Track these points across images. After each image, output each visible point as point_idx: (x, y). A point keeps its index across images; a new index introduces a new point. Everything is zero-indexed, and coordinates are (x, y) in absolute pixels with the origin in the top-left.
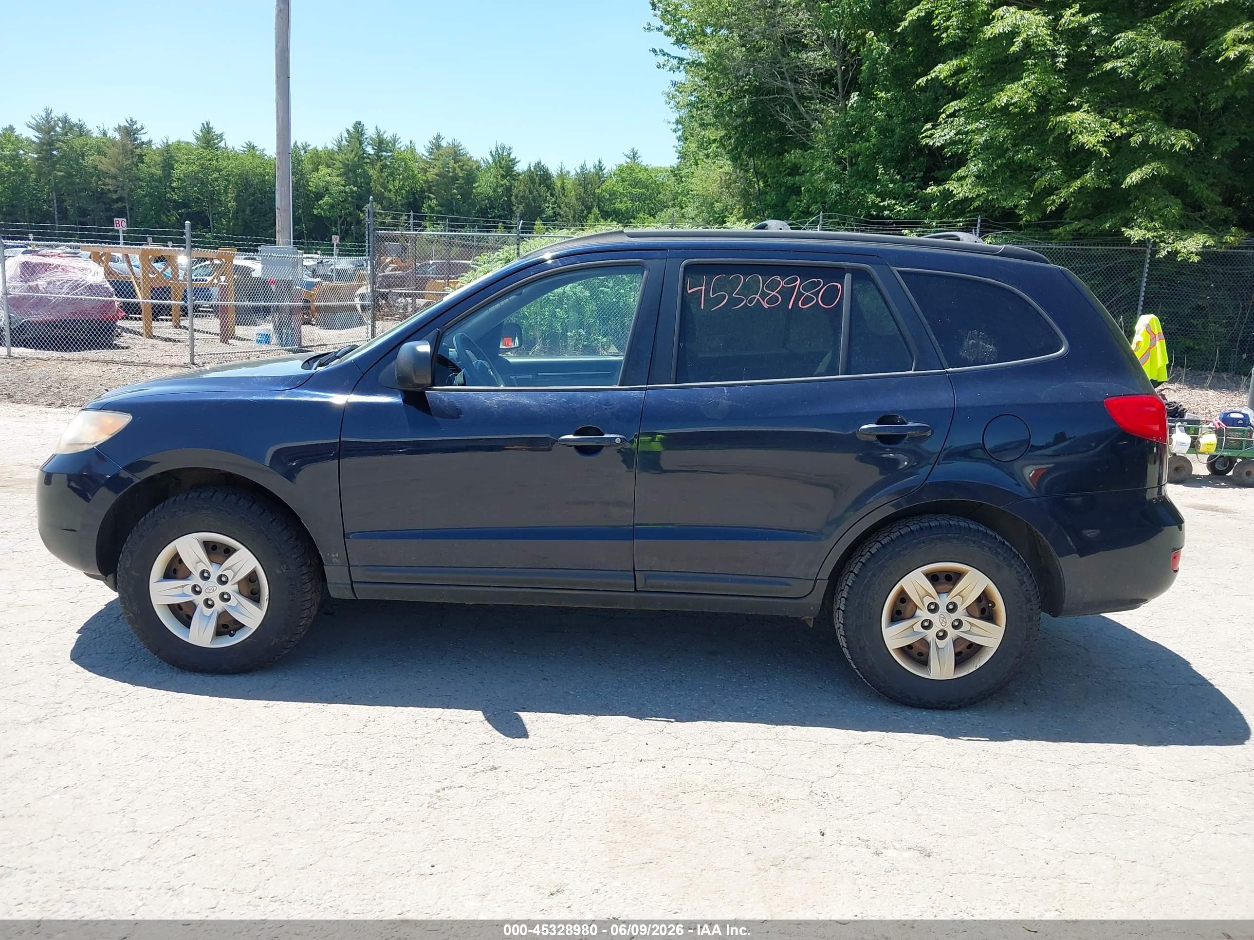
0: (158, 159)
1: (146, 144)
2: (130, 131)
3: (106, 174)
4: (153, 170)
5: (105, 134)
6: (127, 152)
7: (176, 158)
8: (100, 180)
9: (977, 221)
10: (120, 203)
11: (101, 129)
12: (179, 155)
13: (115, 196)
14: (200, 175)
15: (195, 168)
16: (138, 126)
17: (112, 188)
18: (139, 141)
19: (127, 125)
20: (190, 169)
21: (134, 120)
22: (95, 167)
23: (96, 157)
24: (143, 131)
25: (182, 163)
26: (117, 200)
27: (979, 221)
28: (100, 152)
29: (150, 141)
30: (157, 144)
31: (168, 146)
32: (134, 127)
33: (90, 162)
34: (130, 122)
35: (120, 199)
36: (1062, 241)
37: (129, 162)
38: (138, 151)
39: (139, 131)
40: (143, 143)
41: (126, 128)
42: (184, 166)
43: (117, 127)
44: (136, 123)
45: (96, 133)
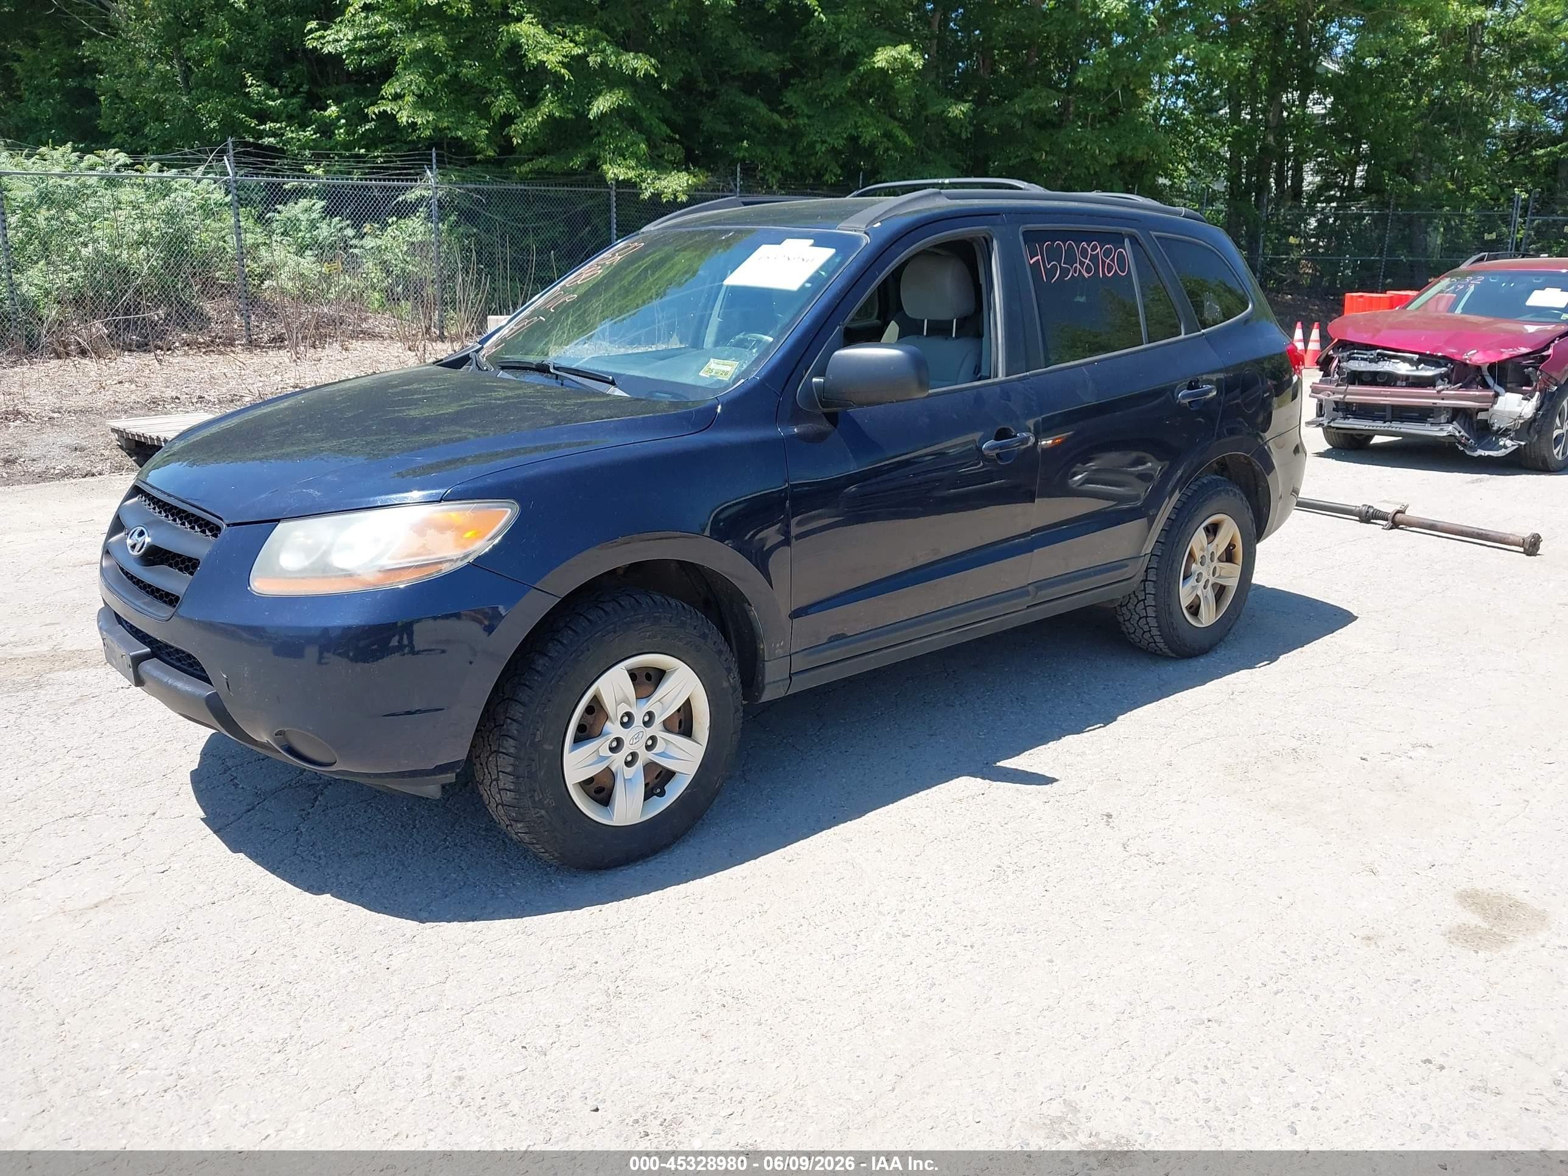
9: (431, 155)
27: (434, 155)
36: (523, 180)
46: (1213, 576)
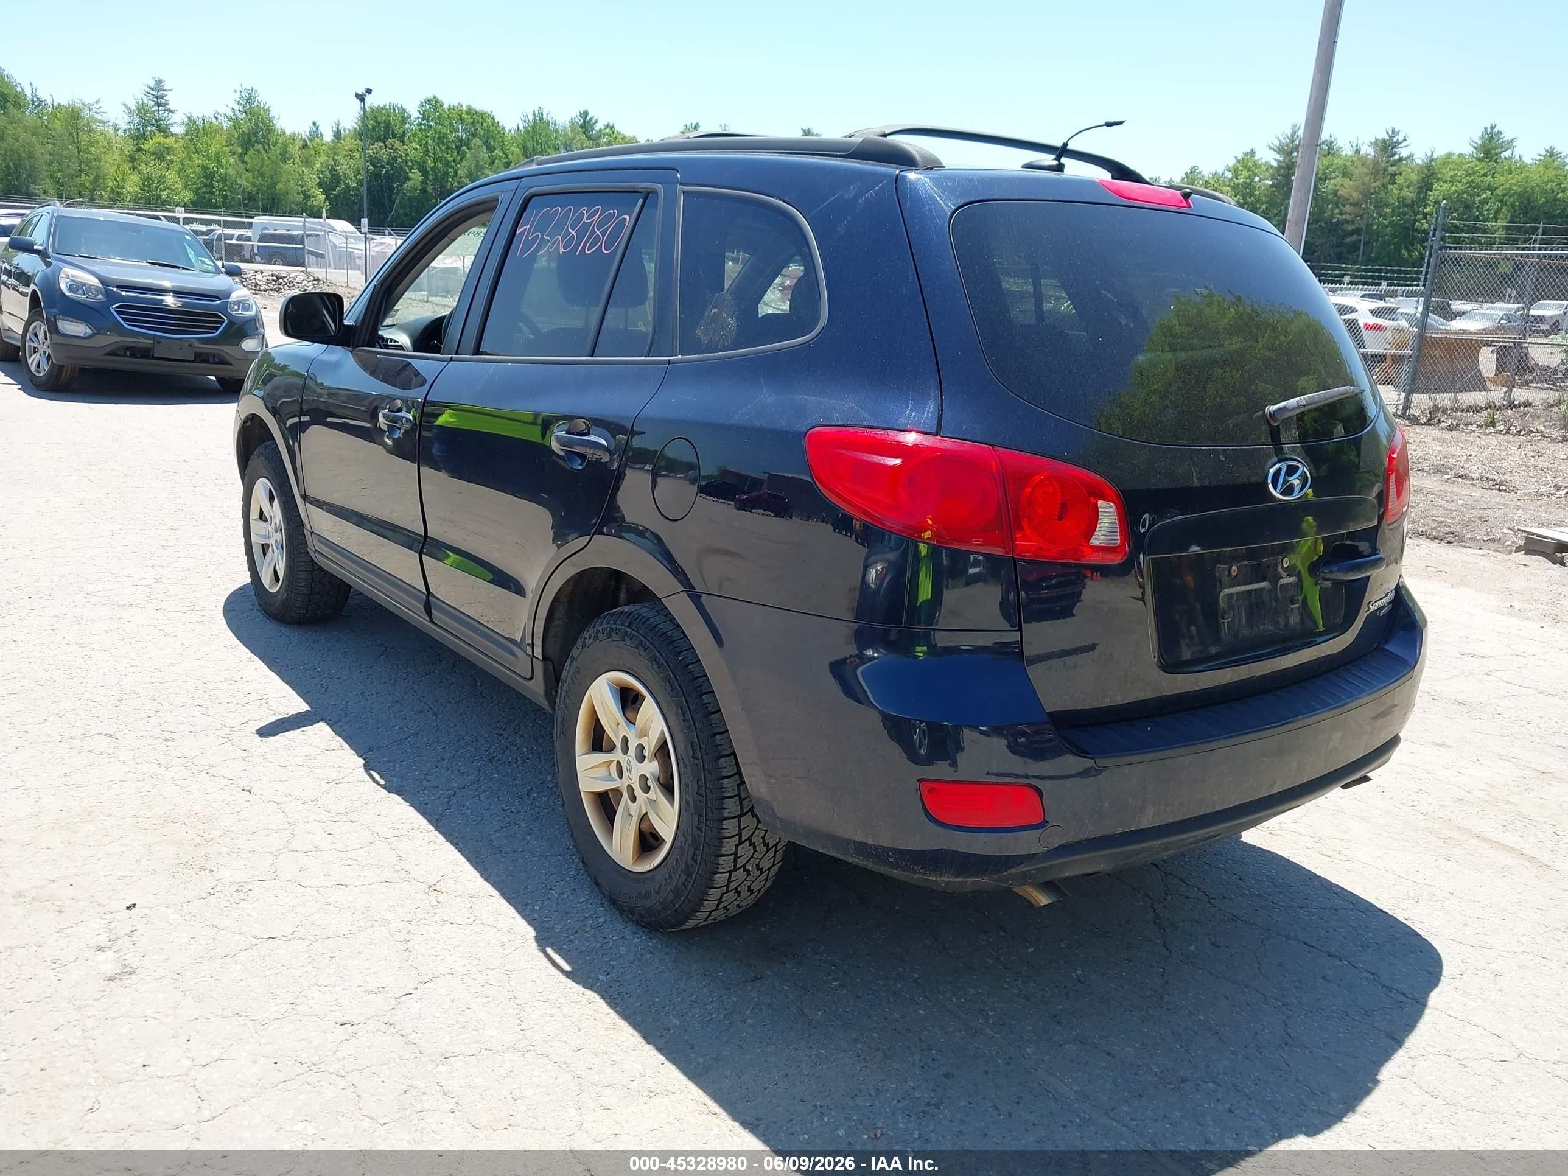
0: (1414, 177)
1: (1406, 159)
2: (1387, 147)
3: (1345, 201)
4: (1405, 193)
5: (1358, 151)
6: (1376, 170)
7: (1439, 176)
8: (1337, 207)
10: (1355, 236)
11: (1354, 145)
12: (1444, 171)
13: (1350, 228)
14: (1465, 196)
15: (1460, 187)
16: (1400, 138)
17: (1348, 217)
18: (1397, 157)
19: (1387, 137)
20: (1453, 188)
21: (1396, 130)
22: (1335, 193)
23: (1339, 180)
24: (1404, 144)
25: (1446, 182)
26: (1352, 233)
28: (1345, 174)
29: (1411, 156)
30: (1420, 159)
31: (1432, 160)
32: (1395, 139)
33: (1330, 187)
34: (1390, 133)
35: (1357, 231)
37: (1378, 183)
38: (1392, 169)
39: (1400, 143)
40: (1401, 159)
41: (1384, 141)
42: (1445, 185)
43: (1373, 140)
44: (1398, 133)
45: (1347, 151)
46: (619, 763)
